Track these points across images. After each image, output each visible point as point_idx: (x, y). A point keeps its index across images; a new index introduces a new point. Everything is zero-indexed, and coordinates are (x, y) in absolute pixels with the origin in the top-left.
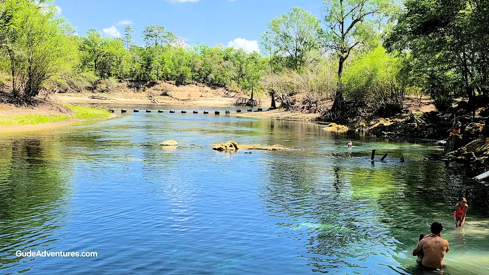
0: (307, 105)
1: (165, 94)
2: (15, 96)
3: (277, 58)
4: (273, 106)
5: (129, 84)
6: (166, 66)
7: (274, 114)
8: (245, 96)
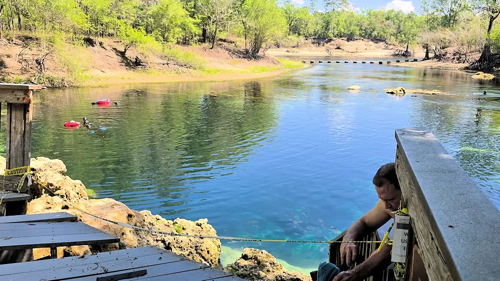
0: (458, 56)
1: (338, 48)
2: (247, 53)
3: (433, 18)
4: (427, 58)
5: (313, 41)
6: (340, 26)
7: (428, 63)
8: (401, 49)
